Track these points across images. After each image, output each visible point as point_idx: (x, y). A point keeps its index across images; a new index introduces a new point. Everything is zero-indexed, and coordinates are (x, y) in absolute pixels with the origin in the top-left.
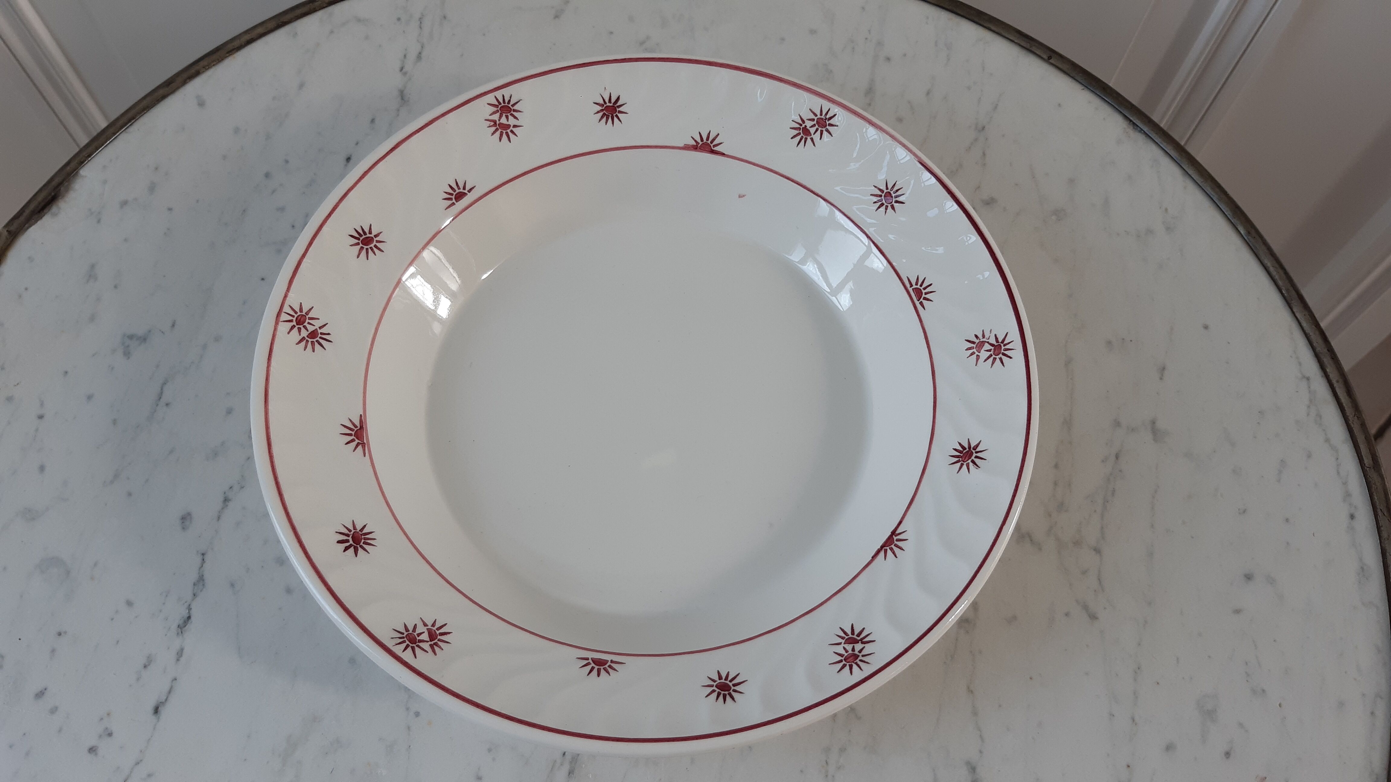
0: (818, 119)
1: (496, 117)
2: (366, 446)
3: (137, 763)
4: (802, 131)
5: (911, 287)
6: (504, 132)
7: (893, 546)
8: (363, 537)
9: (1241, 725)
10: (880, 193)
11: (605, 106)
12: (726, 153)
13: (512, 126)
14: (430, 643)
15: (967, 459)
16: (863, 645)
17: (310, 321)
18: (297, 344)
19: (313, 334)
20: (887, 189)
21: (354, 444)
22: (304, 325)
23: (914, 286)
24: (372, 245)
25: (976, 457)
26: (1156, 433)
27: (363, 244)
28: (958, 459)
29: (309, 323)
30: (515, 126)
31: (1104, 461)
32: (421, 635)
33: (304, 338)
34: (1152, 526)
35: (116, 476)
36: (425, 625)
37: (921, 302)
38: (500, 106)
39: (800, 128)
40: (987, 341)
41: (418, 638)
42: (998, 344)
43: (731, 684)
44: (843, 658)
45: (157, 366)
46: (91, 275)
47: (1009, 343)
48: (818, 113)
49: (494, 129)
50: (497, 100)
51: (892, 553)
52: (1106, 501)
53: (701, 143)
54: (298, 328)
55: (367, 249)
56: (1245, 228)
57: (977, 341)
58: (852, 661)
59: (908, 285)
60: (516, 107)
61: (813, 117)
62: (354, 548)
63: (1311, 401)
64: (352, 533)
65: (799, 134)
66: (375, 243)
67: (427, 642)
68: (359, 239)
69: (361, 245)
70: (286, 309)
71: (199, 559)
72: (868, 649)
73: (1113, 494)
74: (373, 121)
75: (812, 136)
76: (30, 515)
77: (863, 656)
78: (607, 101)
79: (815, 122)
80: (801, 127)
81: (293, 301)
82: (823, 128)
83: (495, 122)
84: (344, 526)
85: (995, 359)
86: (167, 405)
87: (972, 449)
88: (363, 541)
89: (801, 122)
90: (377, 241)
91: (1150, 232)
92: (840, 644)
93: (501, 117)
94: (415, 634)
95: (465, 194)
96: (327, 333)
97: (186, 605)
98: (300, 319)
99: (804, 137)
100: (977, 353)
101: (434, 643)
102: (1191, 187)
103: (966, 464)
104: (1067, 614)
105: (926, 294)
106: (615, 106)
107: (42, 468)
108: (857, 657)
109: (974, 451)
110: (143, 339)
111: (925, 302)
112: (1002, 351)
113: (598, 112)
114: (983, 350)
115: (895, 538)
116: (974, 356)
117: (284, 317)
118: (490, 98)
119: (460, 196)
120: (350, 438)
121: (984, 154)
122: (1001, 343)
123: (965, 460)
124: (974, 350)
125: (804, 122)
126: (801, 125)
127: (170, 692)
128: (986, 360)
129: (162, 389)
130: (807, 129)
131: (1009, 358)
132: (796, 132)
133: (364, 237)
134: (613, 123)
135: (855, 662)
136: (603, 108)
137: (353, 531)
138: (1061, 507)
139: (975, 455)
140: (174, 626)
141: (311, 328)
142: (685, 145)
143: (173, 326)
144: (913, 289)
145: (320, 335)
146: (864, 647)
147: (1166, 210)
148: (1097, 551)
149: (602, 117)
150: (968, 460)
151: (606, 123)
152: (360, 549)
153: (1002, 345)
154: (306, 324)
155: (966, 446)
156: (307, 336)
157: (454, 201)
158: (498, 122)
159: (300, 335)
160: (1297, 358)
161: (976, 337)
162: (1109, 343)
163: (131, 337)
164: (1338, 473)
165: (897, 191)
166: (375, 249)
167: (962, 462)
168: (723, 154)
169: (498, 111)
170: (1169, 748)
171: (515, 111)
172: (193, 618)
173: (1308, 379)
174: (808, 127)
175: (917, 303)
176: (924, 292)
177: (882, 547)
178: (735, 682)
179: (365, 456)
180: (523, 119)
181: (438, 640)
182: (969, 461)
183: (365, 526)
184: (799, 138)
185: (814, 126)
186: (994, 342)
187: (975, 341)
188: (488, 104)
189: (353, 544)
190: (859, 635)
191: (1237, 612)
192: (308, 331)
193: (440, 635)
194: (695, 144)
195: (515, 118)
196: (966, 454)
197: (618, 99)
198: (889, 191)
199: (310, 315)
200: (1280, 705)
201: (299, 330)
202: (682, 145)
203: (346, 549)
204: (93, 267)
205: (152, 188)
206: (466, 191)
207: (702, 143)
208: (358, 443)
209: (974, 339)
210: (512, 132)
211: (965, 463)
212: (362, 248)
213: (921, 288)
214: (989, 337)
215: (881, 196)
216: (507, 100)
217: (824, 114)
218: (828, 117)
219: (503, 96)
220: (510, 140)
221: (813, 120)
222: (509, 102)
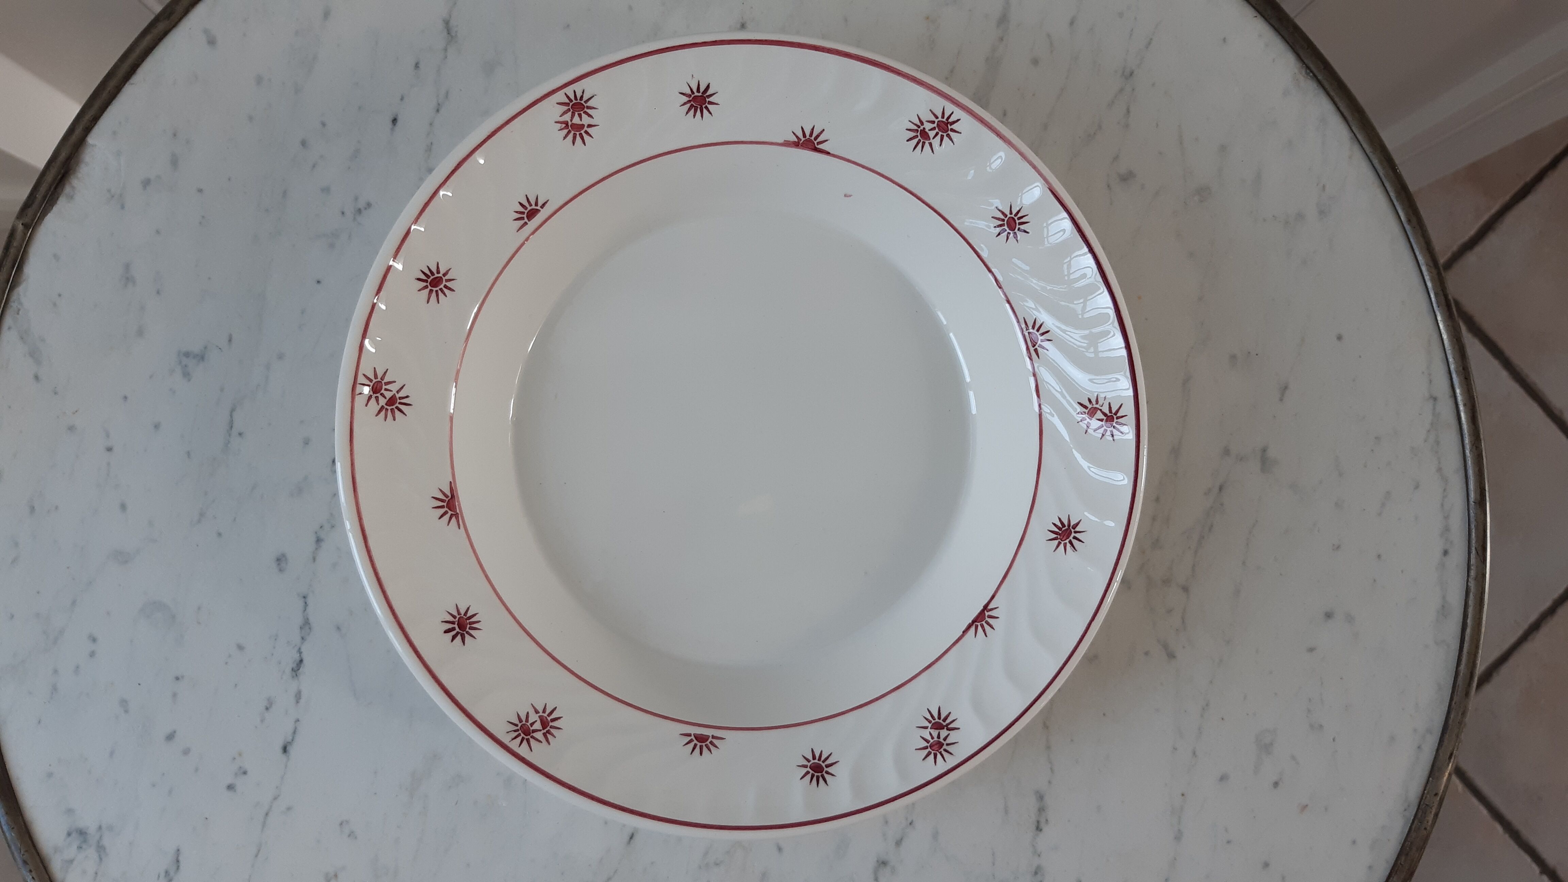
0: (938, 121)
1: (567, 117)
2: (460, 516)
3: (275, 798)
4: (920, 134)
6: (578, 133)
7: (984, 623)
8: (468, 621)
9: (1293, 758)
10: (1002, 217)
11: (693, 96)
12: (831, 152)
13: (586, 126)
14: (543, 731)
15: (1065, 537)
16: (949, 732)
17: (387, 387)
18: (376, 416)
19: (392, 401)
20: (1011, 213)
21: (447, 517)
22: (381, 392)
23: (1031, 330)
24: (442, 286)
25: (1075, 538)
26: (1265, 462)
27: (431, 287)
28: (1057, 536)
29: (385, 389)
30: (590, 126)
31: (1207, 493)
32: (533, 724)
33: (382, 407)
34: (1244, 563)
35: (202, 515)
36: (537, 711)
37: (1036, 349)
38: (571, 104)
39: (917, 130)
40: (1100, 408)
41: (531, 729)
42: (1110, 414)
43: (824, 765)
44: (929, 745)
45: (222, 390)
46: (128, 279)
47: (1122, 416)
48: (940, 116)
49: (566, 131)
50: (568, 97)
51: (982, 631)
52: (1202, 537)
53: (803, 139)
54: (376, 397)
55: (437, 291)
56: (1407, 214)
57: (1090, 406)
58: (937, 749)
59: (1024, 326)
60: (590, 104)
61: (933, 119)
62: (461, 635)
63: (1432, 424)
64: (457, 619)
65: (916, 137)
66: (444, 283)
67: (540, 730)
68: (426, 281)
69: (430, 288)
70: (361, 379)
71: (301, 603)
72: (953, 737)
73: (1210, 530)
74: (417, 66)
75: (931, 141)
76: (122, 558)
77: (948, 745)
78: (695, 90)
79: (935, 125)
80: (919, 129)
81: (367, 368)
82: (944, 133)
83: (566, 123)
84: (449, 613)
85: (1106, 430)
86: (240, 434)
87: (1071, 528)
88: (468, 626)
89: (919, 124)
90: (447, 281)
91: (1300, 216)
92: (926, 728)
93: (573, 116)
94: (528, 724)
95: (537, 211)
96: (406, 395)
97: (296, 649)
98: (377, 387)
99: (922, 141)
100: (1088, 420)
101: (547, 731)
102: (1358, 155)
103: (1064, 544)
104: (1147, 653)
105: (1042, 341)
106: (705, 95)
107: (123, 507)
108: (941, 745)
109: (1073, 531)
110: (201, 357)
111: (1040, 350)
112: (1115, 424)
113: (685, 104)
114: (1095, 416)
115: (987, 614)
116: (1086, 422)
117: (359, 389)
118: (560, 97)
119: (532, 214)
120: (442, 511)
121: (1128, 111)
122: (1114, 414)
123: (1062, 538)
124: (1086, 416)
125: (922, 123)
126: (919, 127)
127: (295, 732)
128: (1096, 430)
129: (231, 416)
130: (926, 132)
131: (1120, 433)
132: (912, 134)
133: (432, 277)
134: (702, 116)
135: (939, 751)
136: (691, 99)
137: (458, 617)
138: (1156, 543)
139: (1073, 535)
140: (288, 670)
141: (388, 395)
142: (785, 141)
143: (230, 340)
144: (1029, 333)
145: (398, 401)
146: (949, 735)
147: (1324, 186)
148: (1186, 589)
149: (689, 110)
150: (1065, 540)
151: (694, 116)
152: (466, 635)
153: (1115, 417)
154: (383, 391)
155: (1066, 523)
156: (386, 404)
157: (526, 220)
158: (570, 123)
159: (378, 404)
160: (1430, 375)
161: (1090, 401)
162: (1233, 357)
163: (187, 355)
164: (1442, 505)
165: (1022, 217)
166: (445, 290)
167: (1059, 540)
168: (828, 153)
169: (569, 110)
170: (1223, 778)
171: (588, 108)
172: (305, 661)
173: (1435, 399)
174: (927, 130)
175: (1032, 349)
176: (1040, 338)
177: (974, 622)
178: (828, 762)
179: (459, 528)
180: (598, 117)
181: (550, 727)
182: (1067, 541)
183: (468, 609)
184: (916, 141)
185: (934, 129)
186: (1107, 411)
187: (1088, 406)
188: (558, 103)
189: (460, 631)
190: (944, 720)
191: (1311, 650)
192: (385, 398)
193: (551, 722)
194: (796, 140)
195: (590, 116)
196: (1065, 533)
197: (708, 87)
198: (1013, 216)
199: (386, 380)
200: (1334, 740)
201: (377, 398)
202: (781, 141)
203: (454, 638)
204: (127, 267)
205: (174, 162)
206: (538, 208)
207: (804, 139)
208: (452, 514)
209: (1087, 403)
210: (586, 132)
211: (1063, 542)
212: (431, 291)
213: (1038, 334)
214: (1103, 403)
215: (1003, 220)
216: (579, 96)
217: (946, 117)
218: (950, 120)
219: (575, 92)
220: (584, 143)
221: (934, 123)
222: (581, 98)
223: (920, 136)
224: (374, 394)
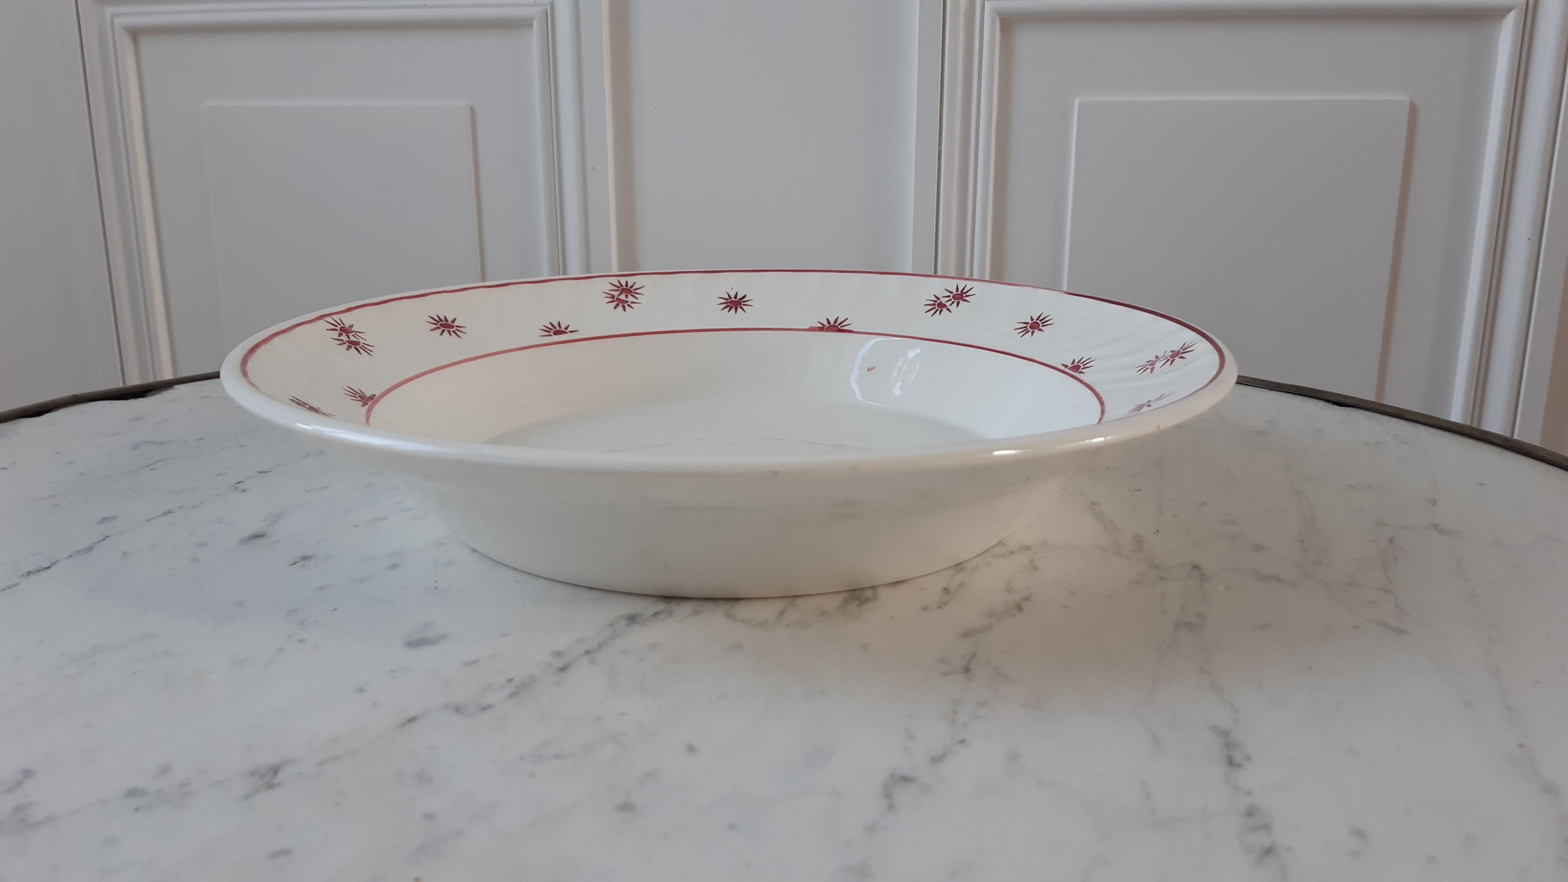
0: (953, 295)
1: (616, 294)
2: (369, 405)
5: (1067, 368)
6: (621, 304)
10: (1024, 325)
11: (730, 300)
12: (854, 330)
13: (630, 302)
17: (356, 337)
18: (334, 339)
19: (354, 343)
20: (1032, 320)
22: (348, 334)
23: (1071, 366)
24: (451, 330)
26: (1442, 531)
28: (1136, 410)
29: (353, 336)
30: (633, 303)
31: (1373, 542)
33: (342, 340)
34: (1466, 580)
35: (52, 497)
37: (1080, 371)
38: (621, 288)
39: (935, 304)
40: (1162, 357)
42: (1175, 352)
45: (162, 454)
47: (1189, 346)
48: (954, 291)
49: (611, 300)
50: (620, 283)
53: (827, 325)
55: (443, 331)
57: (1151, 363)
59: (1064, 368)
60: (637, 290)
61: (949, 294)
65: (934, 308)
66: (454, 330)
68: (438, 322)
69: (439, 326)
70: (336, 318)
71: (99, 539)
75: (948, 307)
78: (733, 297)
79: (951, 297)
80: (936, 303)
81: (347, 319)
82: (959, 300)
83: (613, 297)
85: (1173, 361)
89: (936, 300)
95: (565, 333)
96: (370, 351)
97: (53, 561)
98: (346, 330)
99: (940, 309)
105: (1085, 365)
106: (741, 301)
110: (160, 443)
111: (1084, 370)
112: (1182, 353)
113: (722, 304)
118: (614, 281)
119: (559, 333)
122: (1179, 350)
124: (1148, 368)
125: (939, 299)
128: (1162, 367)
130: (943, 304)
131: (1190, 352)
132: (931, 306)
133: (444, 322)
134: (736, 312)
136: (728, 301)
140: (22, 571)
141: (354, 339)
142: (810, 327)
144: (1069, 368)
145: (360, 346)
149: (725, 308)
151: (729, 311)
153: (1181, 350)
154: (350, 334)
156: (346, 341)
157: (552, 334)
158: (616, 297)
159: (339, 337)
161: (1150, 361)
165: (1044, 319)
166: (452, 333)
168: (851, 331)
169: (618, 290)
171: (635, 293)
172: (51, 569)
174: (944, 302)
175: (1075, 374)
176: (1082, 365)
179: (363, 406)
180: (642, 299)
184: (934, 310)
185: (950, 300)
188: (610, 283)
192: (349, 339)
194: (821, 326)
195: (635, 297)
197: (745, 296)
198: (1035, 321)
199: (358, 334)
201: (341, 334)
202: (808, 327)
206: (567, 331)
207: (829, 325)
208: (360, 401)
210: (629, 305)
212: (439, 328)
213: (1079, 363)
215: (1026, 327)
216: (629, 285)
217: (960, 290)
218: (964, 291)
219: (627, 282)
220: (624, 310)
221: (949, 296)
222: (631, 287)
223: (938, 306)
224: (340, 330)
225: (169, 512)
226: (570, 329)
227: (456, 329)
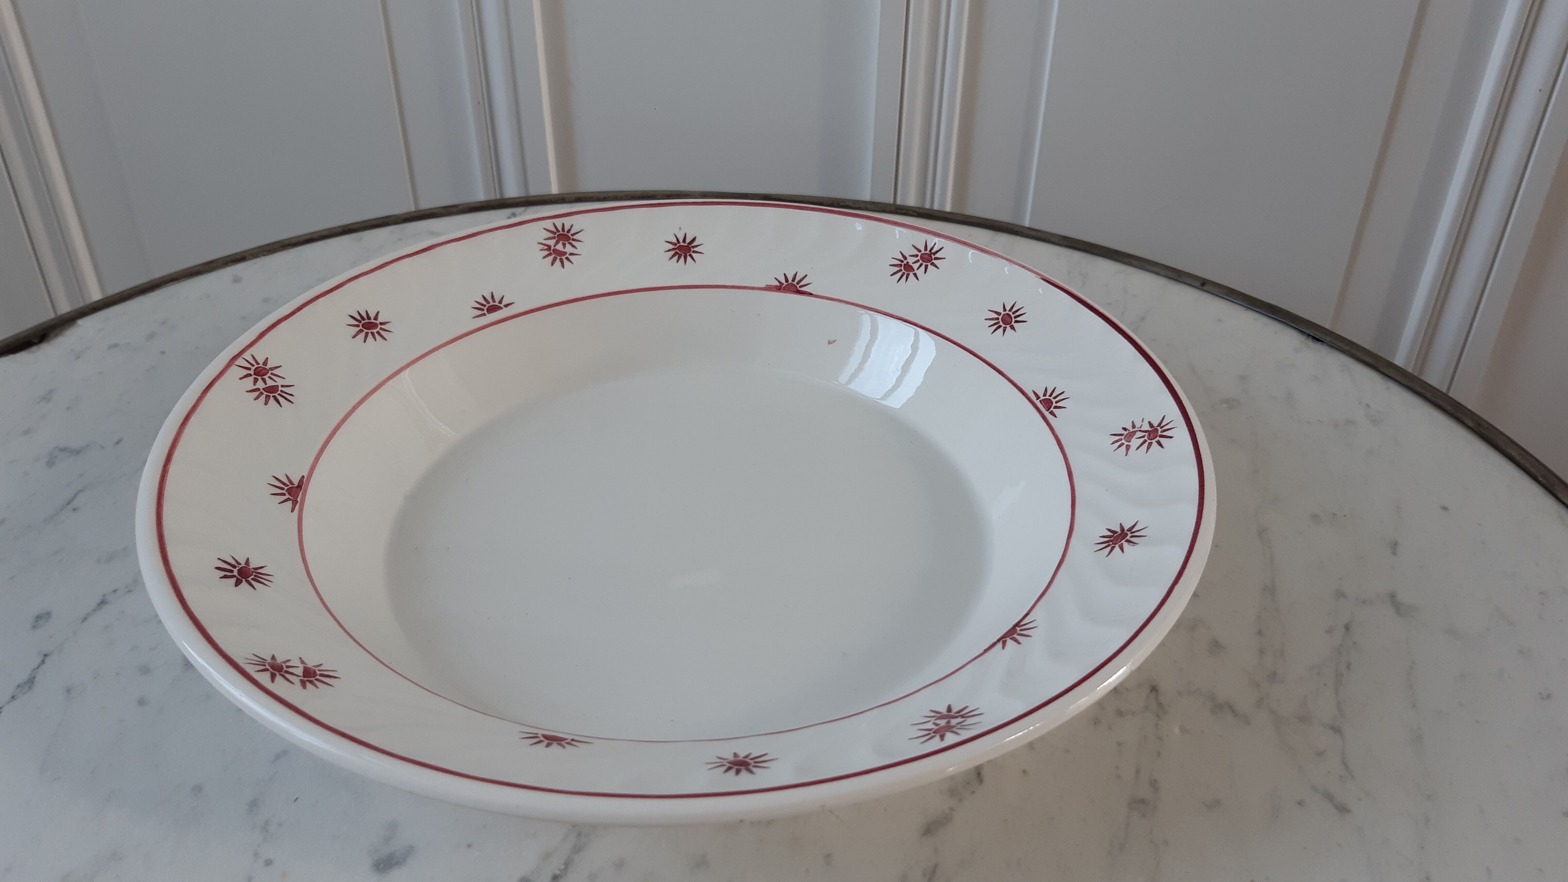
0: (922, 254)
1: (551, 243)
2: (299, 504)
4: (904, 268)
5: (1037, 399)
6: (559, 258)
7: (1015, 636)
8: (254, 574)
10: (996, 316)
11: (678, 245)
12: (814, 293)
13: (568, 254)
14: (302, 678)
15: (1119, 540)
16: (964, 719)
17: (273, 377)
18: (247, 392)
19: (272, 389)
20: (1005, 310)
21: (283, 498)
22: (264, 377)
23: (1042, 398)
24: (375, 331)
25: (1133, 537)
26: (1399, 607)
27: (363, 327)
28: (1108, 544)
29: (270, 377)
30: (571, 254)
31: (1329, 631)
32: (291, 668)
33: (258, 389)
34: (1413, 705)
36: (302, 662)
37: (1053, 412)
38: (557, 234)
39: (901, 265)
40: (1139, 429)
41: (285, 669)
42: (1152, 429)
43: (751, 762)
44: (932, 732)
45: (81, 476)
46: (46, 398)
47: (1167, 424)
48: (922, 249)
49: (547, 253)
50: (556, 227)
51: (1013, 642)
52: (1339, 675)
53: (785, 284)
54: (255, 378)
55: (367, 334)
57: (1125, 433)
58: (945, 732)
59: (1034, 398)
60: (575, 237)
61: (916, 252)
62: (237, 579)
64: (240, 566)
66: (378, 329)
67: (299, 676)
68: (360, 322)
69: (361, 328)
70: (247, 355)
71: (37, 661)
72: (972, 720)
73: (1349, 666)
75: (916, 271)
77: (962, 726)
78: (681, 240)
79: (919, 258)
80: (903, 264)
81: (260, 352)
82: (928, 262)
83: (549, 247)
84: (233, 558)
85: (1150, 444)
86: (75, 509)
87: (1126, 531)
88: (252, 577)
89: (902, 259)
91: (1350, 422)
92: (929, 721)
93: (557, 243)
94: (284, 665)
95: (499, 308)
96: (290, 393)
98: (261, 370)
99: (906, 273)
100: (1126, 443)
101: (308, 680)
103: (1119, 546)
104: (1300, 803)
105: (1057, 402)
106: (690, 246)
108: (952, 728)
109: (1129, 533)
110: (77, 452)
111: (1056, 411)
112: (1160, 433)
113: (669, 250)
114: (1134, 437)
115: (1018, 629)
116: (1124, 447)
117: (240, 362)
118: (548, 224)
119: (493, 309)
120: (280, 491)
122: (1157, 426)
123: (1116, 543)
124: (1123, 441)
125: (905, 258)
126: (902, 261)
128: (1138, 448)
129: (75, 496)
130: (910, 265)
131: (1169, 439)
132: (897, 268)
133: (367, 321)
134: (685, 262)
135: (950, 732)
136: (676, 247)
137: (244, 566)
138: (1273, 677)
139: (1130, 535)
141: (270, 383)
142: (767, 285)
143: (118, 442)
144: (1040, 401)
145: (279, 392)
147: (1368, 406)
148: (1336, 730)
149: (673, 256)
150: (1121, 543)
151: (678, 261)
152: (245, 583)
153: (1159, 428)
154: (266, 377)
155: (1118, 530)
156: (263, 389)
157: (485, 312)
158: (552, 248)
159: (255, 385)
161: (1125, 428)
162: (1315, 517)
163: (63, 450)
165: (1017, 311)
166: (376, 335)
167: (1113, 545)
168: (810, 294)
169: (554, 238)
171: (573, 240)
174: (910, 264)
175: (1047, 414)
176: (1054, 401)
177: (999, 641)
178: (759, 760)
179: (292, 513)
180: (580, 248)
181: (316, 680)
182: (1123, 541)
183: (262, 567)
184: (900, 273)
185: (917, 261)
188: (545, 229)
189: (237, 576)
190: (958, 712)
192: (266, 384)
193: (320, 676)
194: (778, 284)
195: (573, 246)
196: (1118, 537)
197: (694, 239)
198: (1007, 312)
199: (275, 372)
201: (256, 381)
202: (763, 286)
203: (225, 577)
204: (51, 391)
205: (151, 336)
206: (502, 305)
207: (787, 284)
208: (289, 498)
209: (1123, 432)
210: (567, 258)
211: (1117, 546)
212: (361, 331)
213: (1051, 398)
214: (1141, 426)
215: (998, 319)
216: (566, 229)
217: (929, 249)
218: (933, 251)
219: (563, 225)
220: (563, 266)
221: (917, 256)
222: (569, 231)
223: (904, 269)
224: (254, 375)
225: (103, 602)
226: (505, 302)
227: (381, 329)
